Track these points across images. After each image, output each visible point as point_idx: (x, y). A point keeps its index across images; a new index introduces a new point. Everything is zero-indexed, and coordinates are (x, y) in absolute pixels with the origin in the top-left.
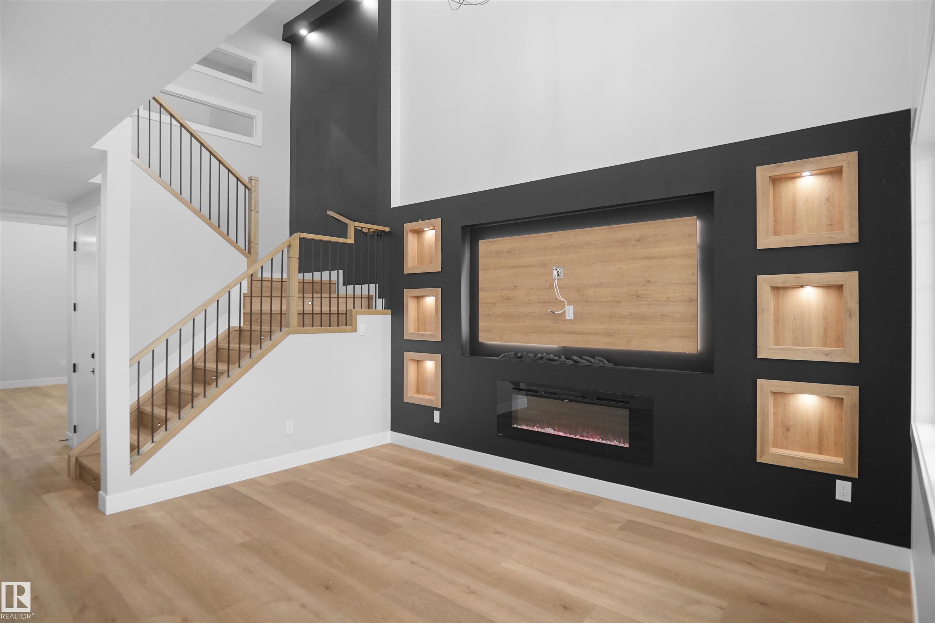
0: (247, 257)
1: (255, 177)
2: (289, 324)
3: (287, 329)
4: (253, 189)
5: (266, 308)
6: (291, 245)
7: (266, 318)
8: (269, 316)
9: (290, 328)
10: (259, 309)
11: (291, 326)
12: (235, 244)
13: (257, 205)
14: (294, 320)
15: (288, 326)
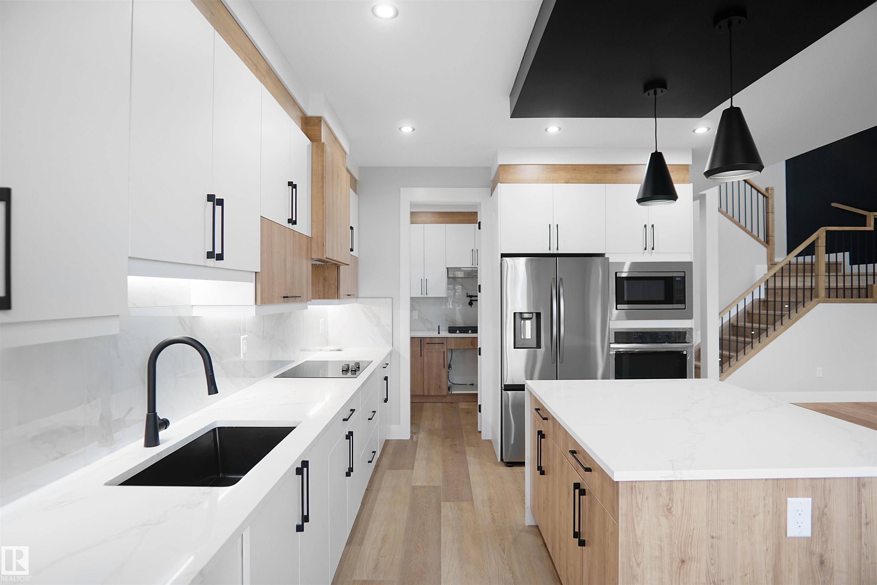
0: (766, 247)
1: (771, 187)
2: (818, 295)
3: (817, 299)
4: (770, 196)
5: (786, 284)
6: (819, 238)
7: (786, 292)
8: (788, 291)
9: (819, 299)
10: (773, 285)
11: (820, 297)
12: (757, 238)
13: (773, 208)
14: (822, 293)
15: (817, 296)
